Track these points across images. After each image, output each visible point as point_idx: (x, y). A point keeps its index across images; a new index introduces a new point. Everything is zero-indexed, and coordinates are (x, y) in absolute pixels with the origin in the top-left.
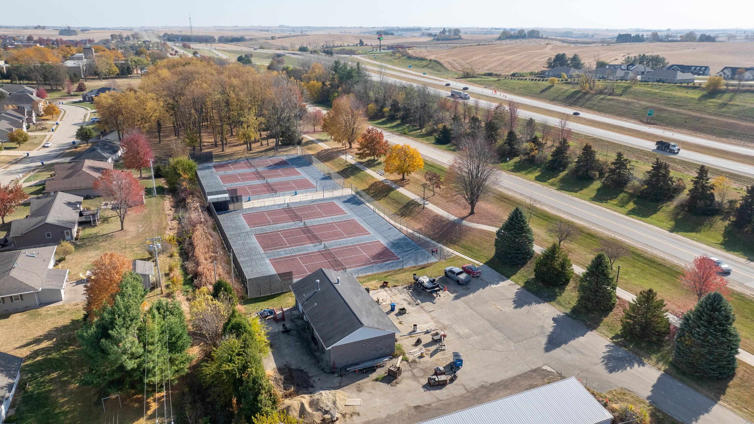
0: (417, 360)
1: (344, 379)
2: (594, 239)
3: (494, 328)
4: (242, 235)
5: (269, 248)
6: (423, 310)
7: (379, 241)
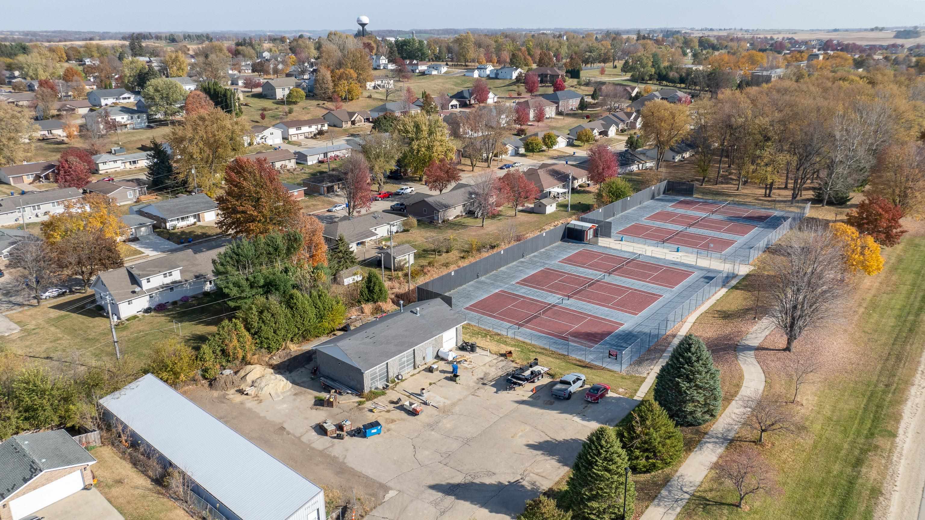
0: (364, 410)
3: (467, 442)
4: (538, 264)
5: (526, 282)
6: (473, 390)
7: (622, 324)
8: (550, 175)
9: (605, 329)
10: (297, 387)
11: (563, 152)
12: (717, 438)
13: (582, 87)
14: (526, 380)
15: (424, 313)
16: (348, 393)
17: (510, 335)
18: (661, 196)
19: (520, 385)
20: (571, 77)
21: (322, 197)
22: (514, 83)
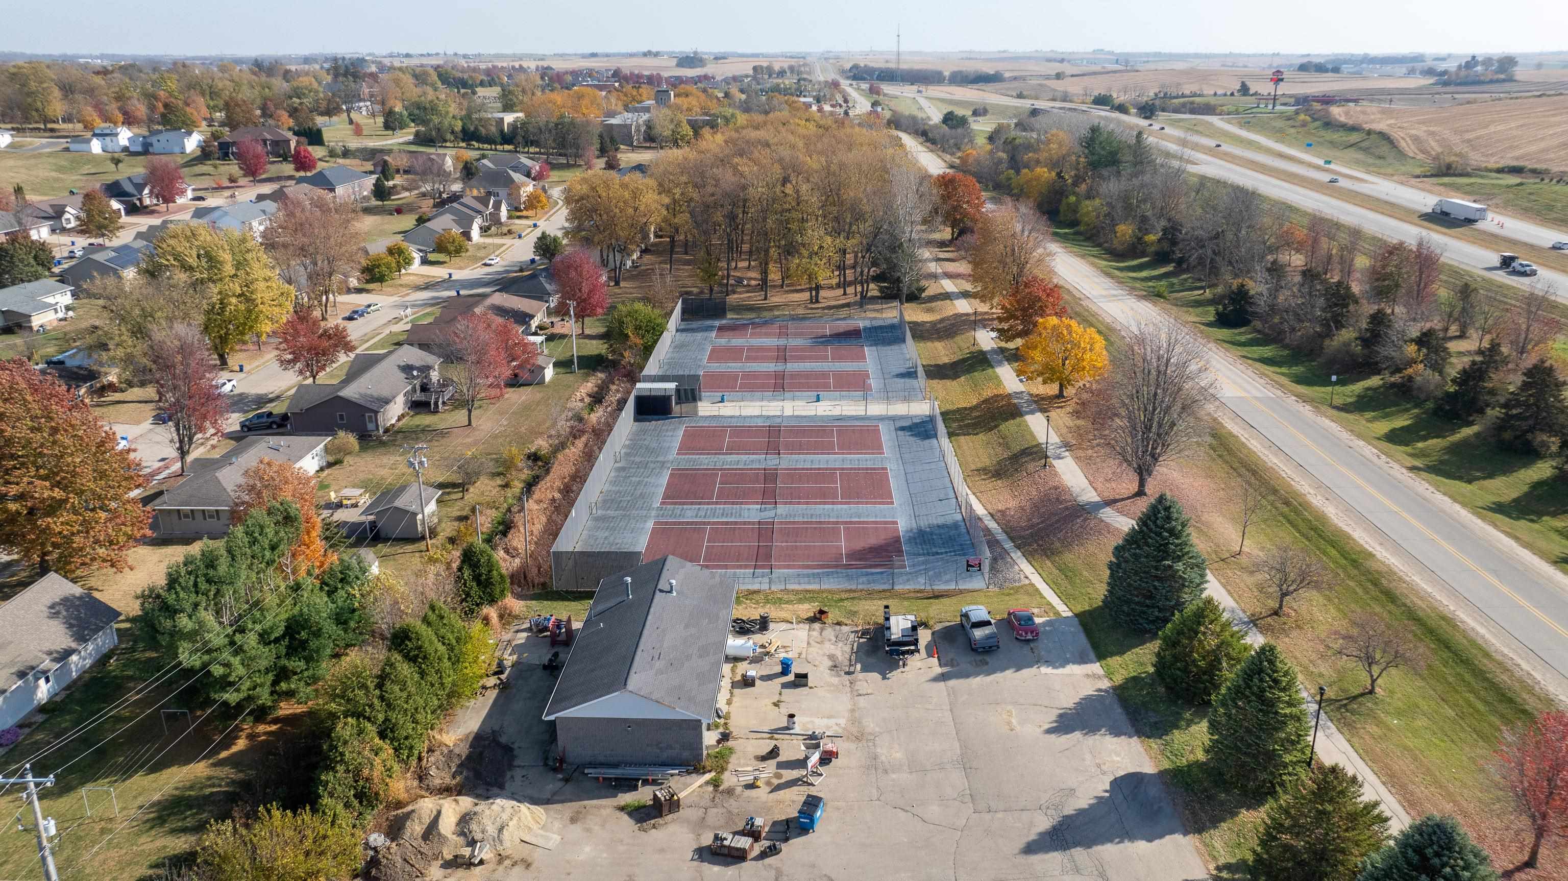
0: (739, 790)
1: (569, 788)
2: (1391, 607)
3: (961, 765)
4: (652, 465)
5: (675, 498)
6: (849, 688)
7: (895, 522)
9: (884, 536)
10: (557, 807)
11: (428, 276)
14: (917, 641)
18: (683, 324)
20: (312, 144)
22: (206, 160)
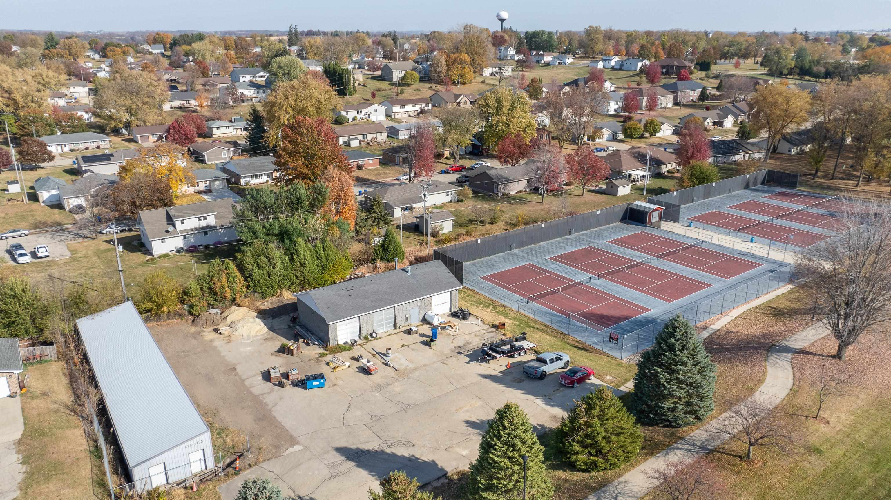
0: (323, 363)
1: (286, 330)
3: (406, 408)
4: (584, 242)
5: (561, 259)
6: (444, 358)
7: (648, 310)
8: (634, 157)
9: (625, 313)
10: (271, 333)
11: (666, 140)
12: (694, 445)
13: (711, 80)
14: (503, 353)
15: (417, 272)
16: (314, 344)
17: (515, 307)
18: (759, 186)
19: (494, 358)
20: (701, 70)
21: (397, 168)
22: (637, 75)
